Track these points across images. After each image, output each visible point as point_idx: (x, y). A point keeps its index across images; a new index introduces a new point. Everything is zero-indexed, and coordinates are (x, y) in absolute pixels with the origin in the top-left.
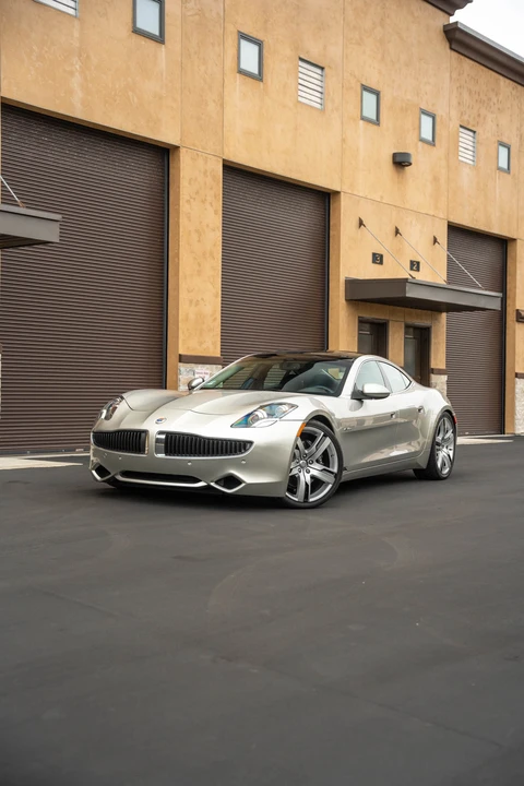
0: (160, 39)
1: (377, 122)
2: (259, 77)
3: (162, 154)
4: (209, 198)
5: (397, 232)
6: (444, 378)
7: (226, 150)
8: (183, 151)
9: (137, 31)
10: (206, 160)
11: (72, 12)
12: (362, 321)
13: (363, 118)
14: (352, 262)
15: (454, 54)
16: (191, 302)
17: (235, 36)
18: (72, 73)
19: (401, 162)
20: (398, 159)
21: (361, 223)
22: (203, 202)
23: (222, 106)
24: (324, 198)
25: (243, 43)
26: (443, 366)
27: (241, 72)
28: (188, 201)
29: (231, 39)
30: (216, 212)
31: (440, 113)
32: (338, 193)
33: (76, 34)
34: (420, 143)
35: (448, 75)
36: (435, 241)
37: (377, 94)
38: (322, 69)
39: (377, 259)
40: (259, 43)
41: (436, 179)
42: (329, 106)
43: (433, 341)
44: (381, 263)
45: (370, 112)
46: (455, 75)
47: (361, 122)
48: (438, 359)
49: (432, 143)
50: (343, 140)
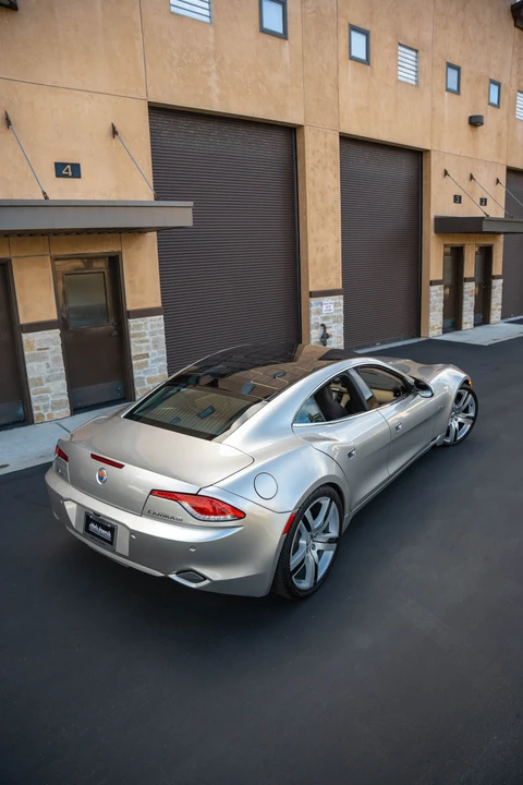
0: (284, 36)
1: (458, 92)
2: (367, 62)
3: (291, 132)
4: (329, 165)
5: (472, 177)
6: (501, 281)
7: (342, 126)
8: (306, 128)
9: (263, 31)
10: (326, 134)
11: (207, 20)
12: (445, 246)
13: (448, 90)
14: (440, 204)
15: (517, 30)
16: (318, 249)
17: (347, 28)
18: (209, 73)
19: (475, 122)
20: (473, 121)
21: (446, 173)
22: (324, 168)
23: (338, 89)
24: (418, 156)
25: (354, 34)
26: (500, 273)
27: (352, 58)
28: (312, 169)
29: (343, 32)
30: (335, 176)
31: (504, 81)
32: (428, 151)
33: (211, 39)
34: (489, 107)
35: (511, 49)
36: (498, 181)
37: (458, 69)
38: (417, 51)
39: (457, 199)
40: (366, 33)
41: (499, 134)
42: (421, 81)
43: (494, 255)
44: (460, 202)
45: (453, 85)
46: (516, 50)
47: (446, 93)
48: (497, 269)
49: (498, 106)
50: (433, 109)
